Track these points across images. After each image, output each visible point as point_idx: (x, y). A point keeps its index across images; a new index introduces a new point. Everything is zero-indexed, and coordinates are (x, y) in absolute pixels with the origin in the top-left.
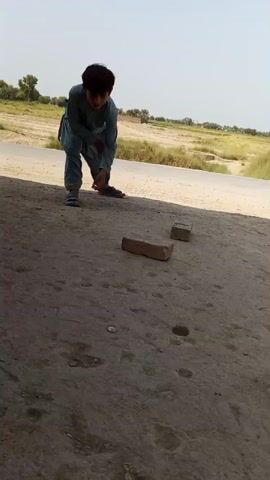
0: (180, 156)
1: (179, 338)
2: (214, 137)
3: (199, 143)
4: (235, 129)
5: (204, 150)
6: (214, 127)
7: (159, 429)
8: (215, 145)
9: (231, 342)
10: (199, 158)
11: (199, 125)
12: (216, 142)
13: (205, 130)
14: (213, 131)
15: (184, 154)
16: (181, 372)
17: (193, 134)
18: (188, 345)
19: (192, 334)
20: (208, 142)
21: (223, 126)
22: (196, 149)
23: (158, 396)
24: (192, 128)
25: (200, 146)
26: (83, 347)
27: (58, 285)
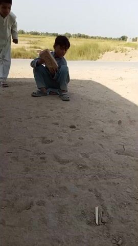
0: (24, 52)
1: (73, 129)
2: (38, 39)
3: (31, 43)
4: (47, 34)
5: (35, 48)
6: (36, 34)
7: (82, 154)
8: (40, 44)
9: (90, 127)
10: (33, 52)
11: (28, 33)
12: (39, 42)
13: (32, 36)
14: (36, 36)
15: (25, 51)
16: (80, 138)
17: (26, 39)
18: (78, 130)
19: (77, 127)
20: (35, 43)
21: (40, 33)
22: (31, 47)
23: (76, 146)
24: (25, 36)
25: (32, 45)
26: (44, 138)
27: (19, 120)
